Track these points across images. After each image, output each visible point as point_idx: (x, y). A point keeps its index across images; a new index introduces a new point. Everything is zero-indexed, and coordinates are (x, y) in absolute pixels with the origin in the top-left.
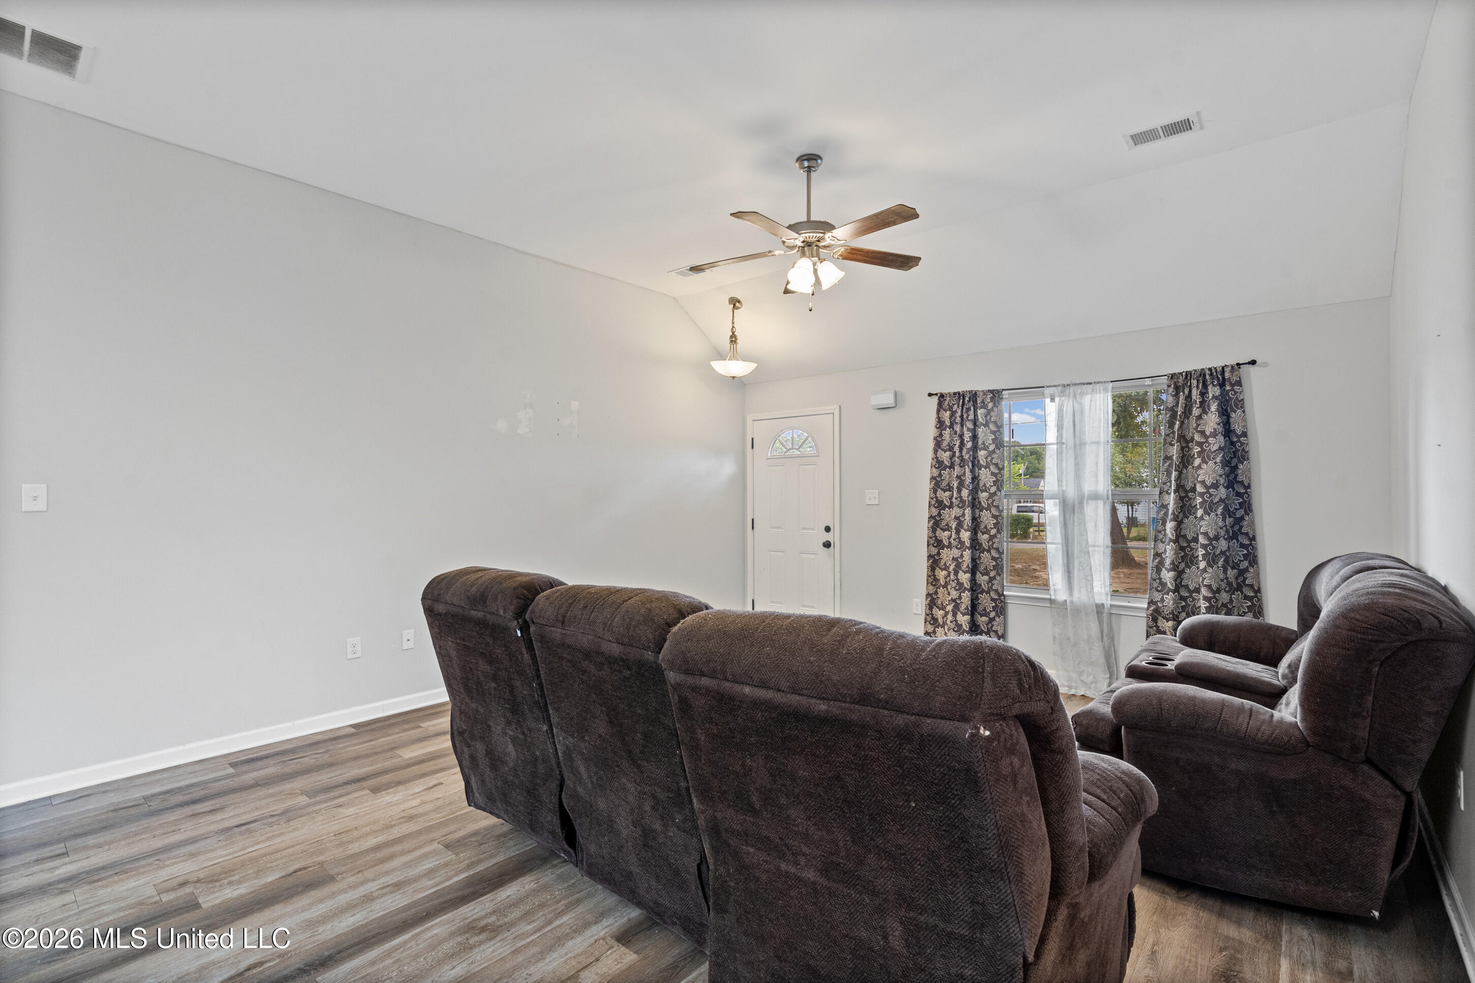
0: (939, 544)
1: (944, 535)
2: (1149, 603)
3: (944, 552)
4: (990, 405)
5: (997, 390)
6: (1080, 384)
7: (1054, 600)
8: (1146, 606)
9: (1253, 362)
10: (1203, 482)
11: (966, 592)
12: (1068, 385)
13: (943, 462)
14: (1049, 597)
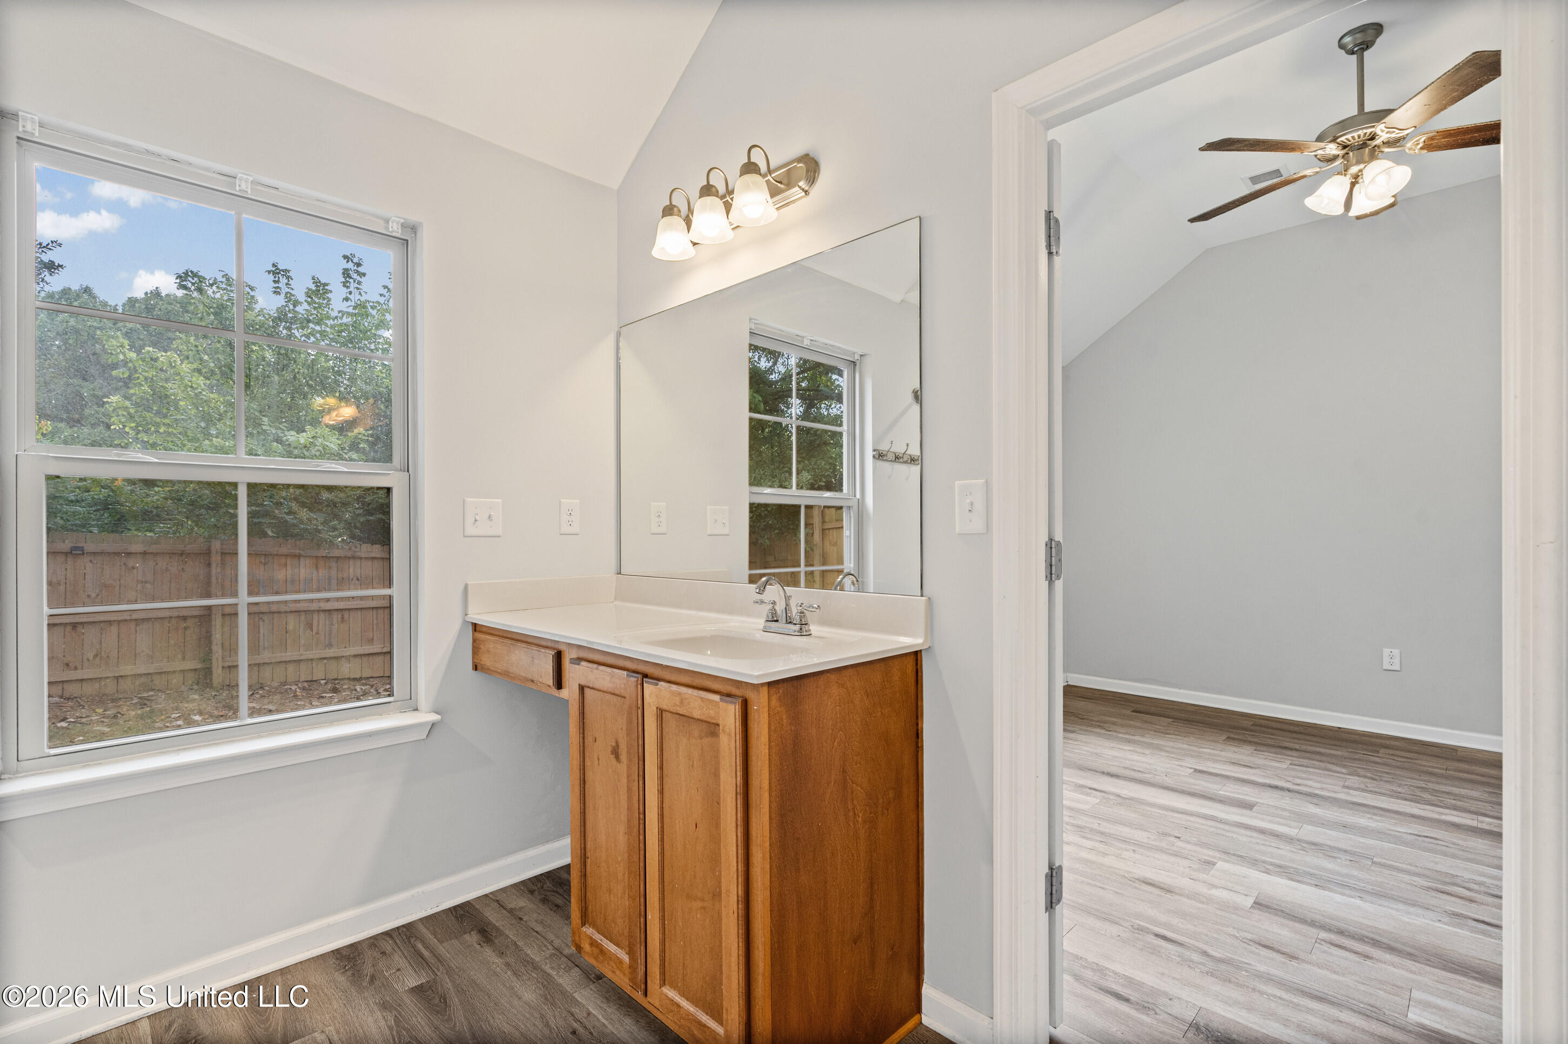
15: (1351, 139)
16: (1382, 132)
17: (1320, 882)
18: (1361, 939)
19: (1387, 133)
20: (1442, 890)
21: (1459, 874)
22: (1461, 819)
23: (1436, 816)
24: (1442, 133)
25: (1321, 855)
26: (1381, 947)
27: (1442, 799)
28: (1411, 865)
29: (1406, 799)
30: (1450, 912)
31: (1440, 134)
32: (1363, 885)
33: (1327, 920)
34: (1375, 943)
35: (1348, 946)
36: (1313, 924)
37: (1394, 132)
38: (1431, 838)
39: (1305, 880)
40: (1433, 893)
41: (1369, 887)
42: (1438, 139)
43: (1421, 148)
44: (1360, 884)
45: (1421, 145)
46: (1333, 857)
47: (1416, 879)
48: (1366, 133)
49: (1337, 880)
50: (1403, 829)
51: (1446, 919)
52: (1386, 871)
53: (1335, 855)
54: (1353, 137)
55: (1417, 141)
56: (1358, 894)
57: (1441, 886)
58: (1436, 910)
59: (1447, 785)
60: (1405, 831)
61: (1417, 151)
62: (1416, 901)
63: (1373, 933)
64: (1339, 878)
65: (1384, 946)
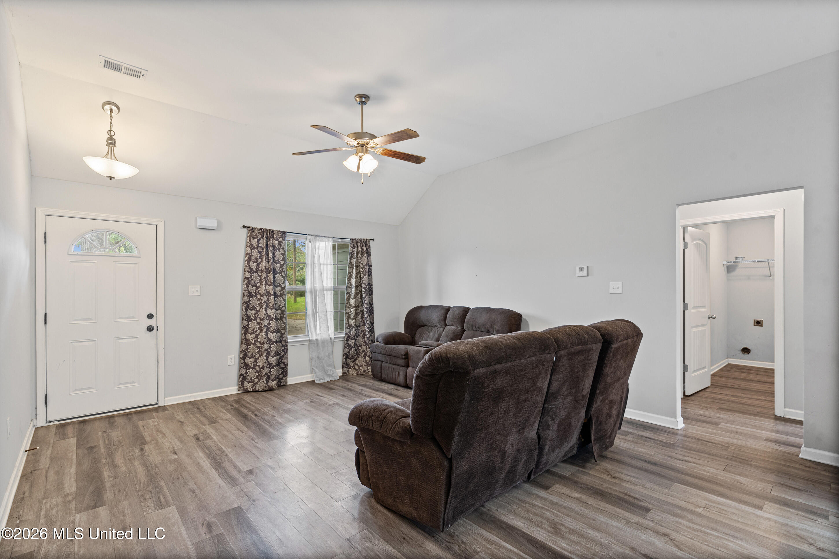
0: (249, 319)
1: (251, 313)
2: (345, 334)
3: (252, 323)
4: (281, 239)
5: (284, 232)
6: (322, 236)
7: (311, 340)
8: (344, 335)
9: (373, 240)
10: (365, 283)
11: (274, 343)
12: (317, 236)
13: (252, 269)
14: (308, 339)
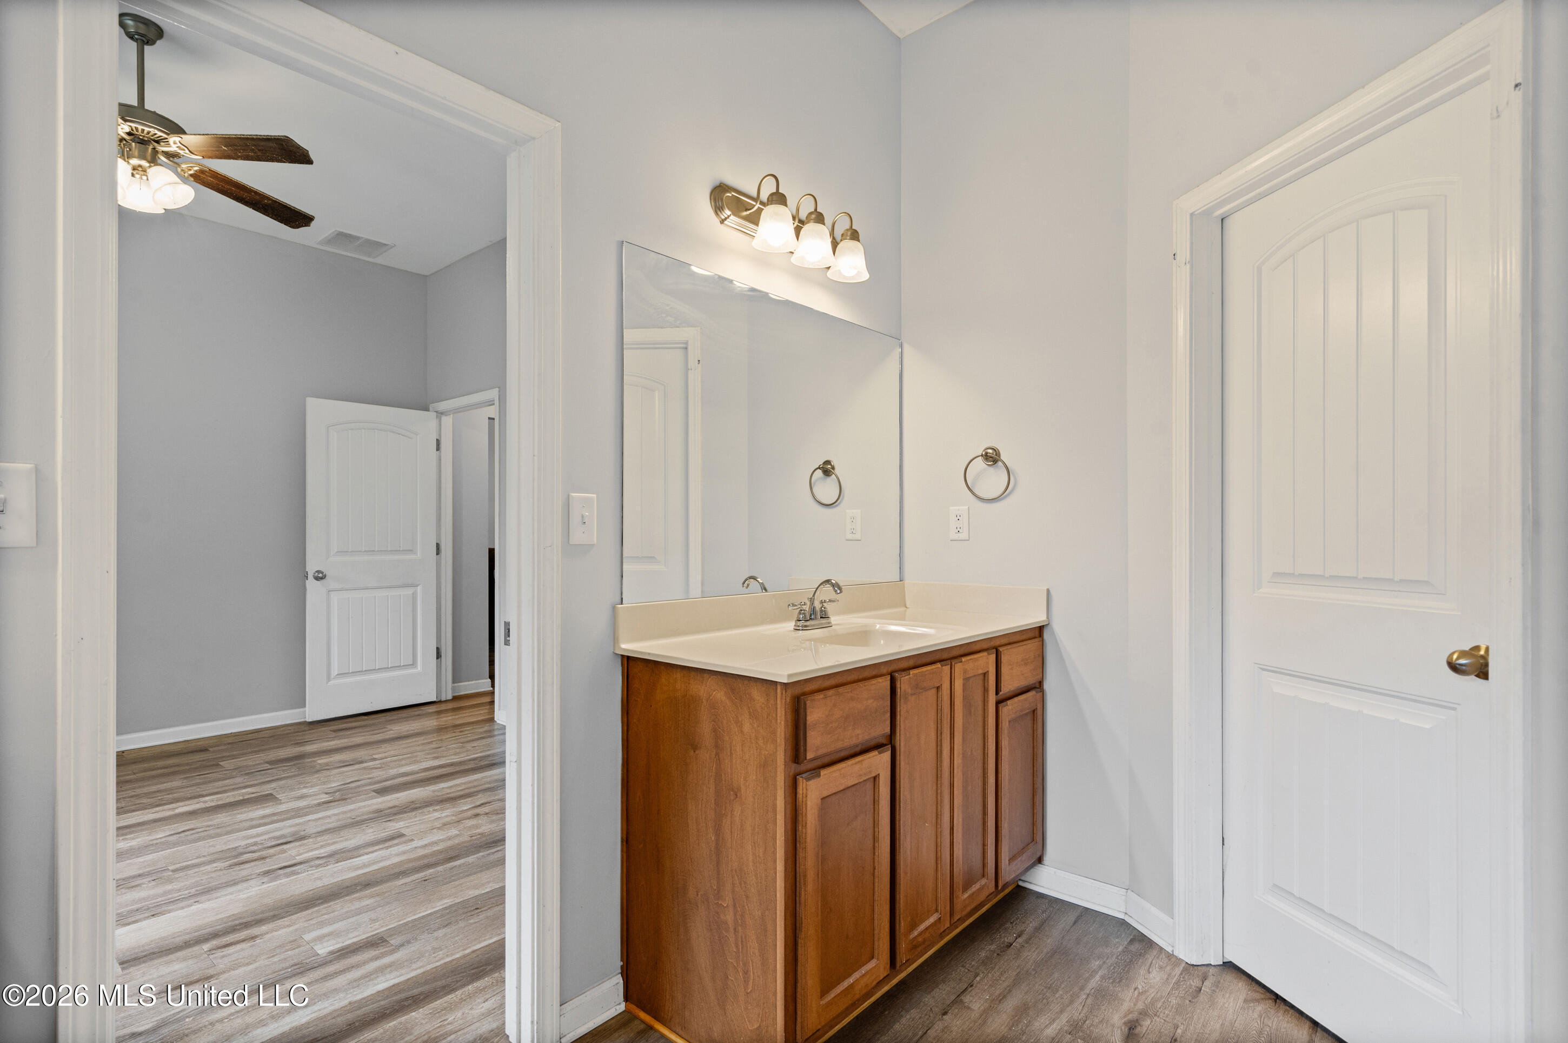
15: (140, 130)
16: (174, 143)
17: (155, 911)
18: (233, 929)
19: (177, 147)
20: (241, 862)
21: (236, 845)
22: (190, 806)
23: (171, 813)
24: (212, 173)
25: (123, 891)
26: (252, 925)
27: (160, 798)
28: (197, 858)
29: (134, 811)
30: (262, 873)
31: (211, 172)
32: (186, 892)
33: (196, 934)
34: (246, 925)
35: (232, 941)
36: (187, 945)
37: (184, 150)
38: (188, 830)
39: (138, 917)
40: (237, 868)
41: (193, 891)
42: (206, 175)
43: (191, 175)
44: (183, 893)
45: (191, 172)
46: (136, 886)
47: (215, 865)
48: (156, 134)
49: (162, 901)
50: (160, 834)
51: (265, 879)
52: (190, 872)
53: (136, 883)
54: (143, 130)
55: (191, 167)
56: (193, 901)
57: (236, 860)
58: (252, 878)
59: (149, 785)
60: (164, 835)
61: (186, 175)
62: (234, 880)
63: (235, 920)
64: (163, 898)
65: (254, 923)
